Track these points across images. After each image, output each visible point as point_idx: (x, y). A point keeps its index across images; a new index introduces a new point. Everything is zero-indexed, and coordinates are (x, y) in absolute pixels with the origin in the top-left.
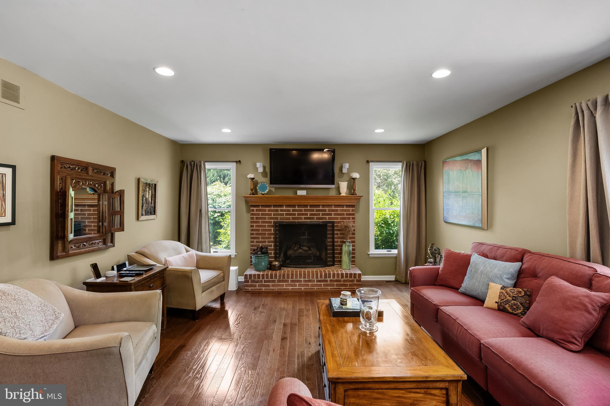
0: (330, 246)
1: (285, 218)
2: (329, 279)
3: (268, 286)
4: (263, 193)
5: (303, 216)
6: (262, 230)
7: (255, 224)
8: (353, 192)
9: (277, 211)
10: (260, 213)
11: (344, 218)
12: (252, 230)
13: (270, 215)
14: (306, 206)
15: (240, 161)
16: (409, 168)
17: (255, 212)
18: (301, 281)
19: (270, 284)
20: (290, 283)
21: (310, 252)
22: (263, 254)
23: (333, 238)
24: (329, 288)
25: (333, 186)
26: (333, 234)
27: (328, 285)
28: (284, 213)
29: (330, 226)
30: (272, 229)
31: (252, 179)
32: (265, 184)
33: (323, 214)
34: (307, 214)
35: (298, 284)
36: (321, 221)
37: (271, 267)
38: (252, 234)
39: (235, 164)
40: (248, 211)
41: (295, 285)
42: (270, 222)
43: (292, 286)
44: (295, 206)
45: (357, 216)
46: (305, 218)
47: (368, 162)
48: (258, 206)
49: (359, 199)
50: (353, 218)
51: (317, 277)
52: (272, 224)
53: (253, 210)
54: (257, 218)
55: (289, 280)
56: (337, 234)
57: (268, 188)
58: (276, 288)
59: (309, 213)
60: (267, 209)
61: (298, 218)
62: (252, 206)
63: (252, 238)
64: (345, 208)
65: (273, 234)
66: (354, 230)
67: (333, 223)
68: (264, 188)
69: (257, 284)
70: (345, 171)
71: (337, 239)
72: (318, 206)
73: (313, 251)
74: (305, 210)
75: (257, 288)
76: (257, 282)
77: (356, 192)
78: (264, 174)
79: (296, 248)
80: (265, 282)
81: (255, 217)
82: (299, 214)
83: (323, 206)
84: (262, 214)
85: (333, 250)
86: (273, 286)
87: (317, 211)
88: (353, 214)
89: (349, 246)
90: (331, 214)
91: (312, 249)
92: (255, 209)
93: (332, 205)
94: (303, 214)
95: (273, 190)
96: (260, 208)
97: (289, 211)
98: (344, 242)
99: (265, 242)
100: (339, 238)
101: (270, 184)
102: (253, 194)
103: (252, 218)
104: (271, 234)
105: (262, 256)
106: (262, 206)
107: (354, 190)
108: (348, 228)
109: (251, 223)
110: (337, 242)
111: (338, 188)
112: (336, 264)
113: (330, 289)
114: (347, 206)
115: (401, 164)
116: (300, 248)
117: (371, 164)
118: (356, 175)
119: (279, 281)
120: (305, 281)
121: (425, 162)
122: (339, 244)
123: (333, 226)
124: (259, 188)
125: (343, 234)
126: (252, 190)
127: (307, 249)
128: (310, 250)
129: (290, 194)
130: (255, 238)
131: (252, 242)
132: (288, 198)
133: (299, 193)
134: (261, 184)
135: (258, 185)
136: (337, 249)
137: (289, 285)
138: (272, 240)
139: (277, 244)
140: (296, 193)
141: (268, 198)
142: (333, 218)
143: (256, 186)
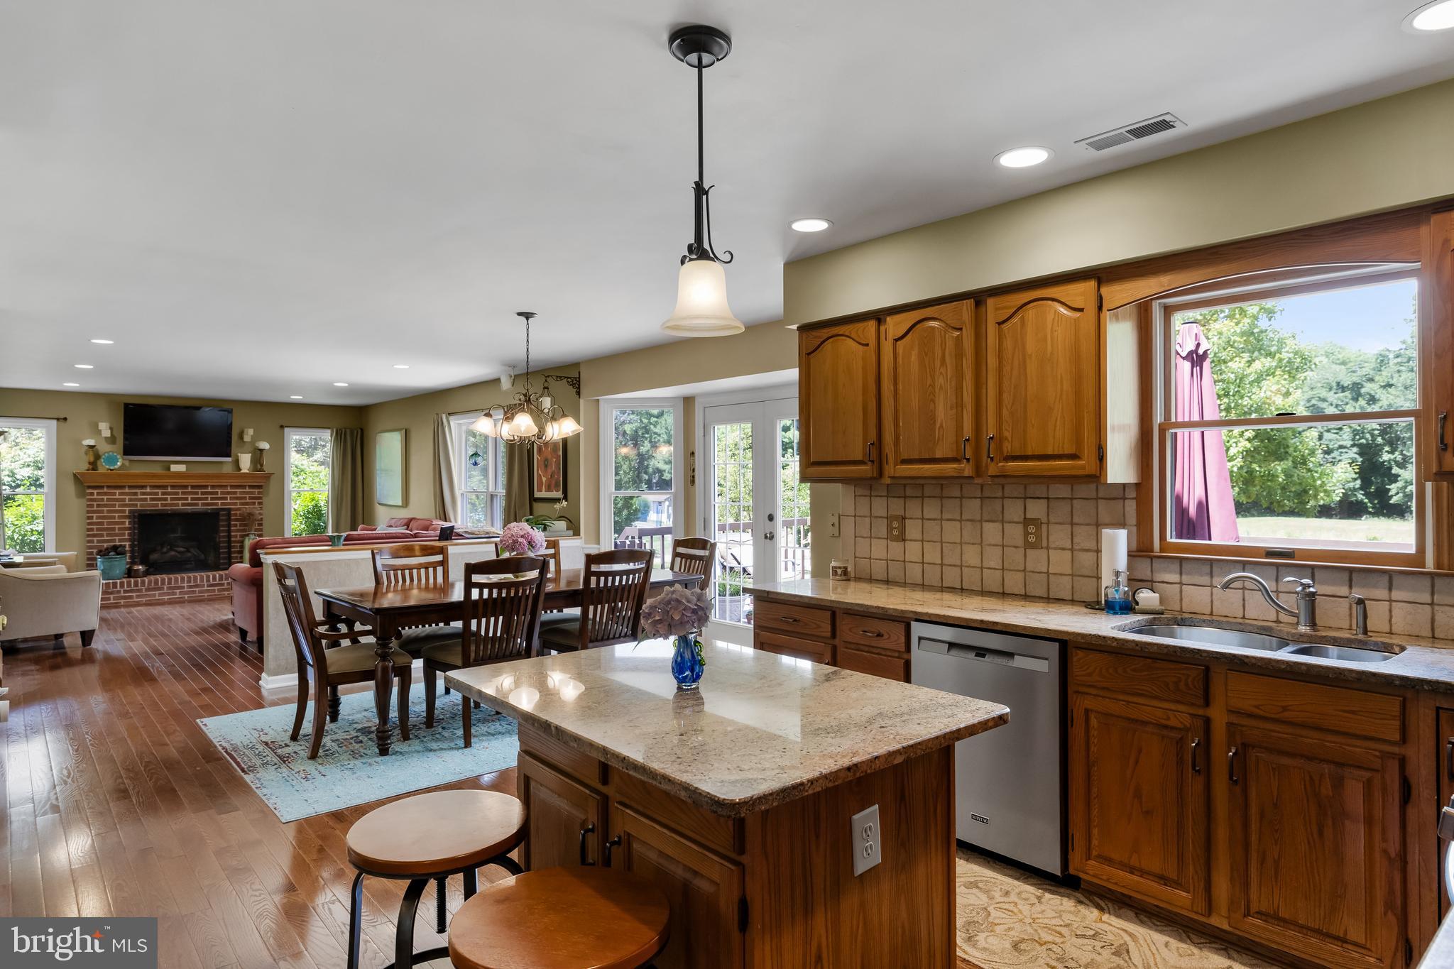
0: (224, 542)
1: (149, 505)
2: (226, 582)
3: (131, 597)
4: (112, 468)
5: (180, 502)
6: (108, 523)
7: (95, 515)
8: (259, 466)
9: (136, 494)
10: (105, 497)
11: (247, 504)
12: (89, 524)
13: (124, 500)
14: (186, 487)
15: (66, 419)
16: (340, 437)
17: (95, 497)
18: (183, 588)
19: (134, 594)
20: (165, 590)
21: (189, 555)
22: (118, 555)
23: (229, 531)
25: (229, 459)
26: (229, 526)
27: (224, 590)
28: (148, 497)
29: (223, 515)
30: (127, 521)
31: (92, 447)
32: (115, 454)
33: (212, 499)
34: (186, 499)
35: (178, 591)
36: (210, 507)
37: (130, 573)
38: (89, 530)
39: (54, 422)
40: (81, 495)
41: (175, 594)
42: (124, 511)
43: (169, 595)
44: (167, 486)
45: (265, 500)
46: (184, 505)
47: (282, 427)
48: (102, 487)
49: (269, 477)
50: (260, 503)
51: (208, 580)
52: (127, 514)
53: (92, 494)
54: (98, 506)
55: (163, 588)
56: (236, 525)
57: (120, 460)
58: (144, 599)
59: (190, 497)
60: (117, 491)
61: (171, 505)
62: (89, 487)
63: (88, 535)
64: (247, 490)
65: (129, 529)
66: (262, 519)
67: (229, 510)
68: (115, 461)
69: (112, 596)
70: (247, 438)
71: (234, 532)
72: (206, 487)
73: (194, 551)
74: (184, 493)
75: (112, 601)
76: (111, 593)
77: (265, 468)
78: (112, 440)
79: (165, 550)
80: (125, 592)
81: (95, 503)
82: (172, 499)
83: (213, 487)
84: (108, 500)
85: (229, 547)
86: (138, 596)
87: (202, 493)
88: (260, 498)
89: (253, 538)
90: (226, 499)
91: (192, 550)
92: (95, 491)
93: (226, 486)
94: (180, 499)
95: (127, 463)
96: (105, 490)
97: (157, 494)
98: (248, 535)
99: (114, 540)
100: (238, 531)
101: (124, 455)
102: (93, 469)
103: (88, 506)
104: (125, 529)
105: (116, 558)
106: (108, 487)
107: (262, 465)
108: (253, 515)
109: (88, 513)
110: (236, 536)
111: (237, 463)
114: (250, 487)
115: (329, 431)
116: (171, 549)
117: (286, 430)
118: (265, 445)
119: (148, 590)
120: (191, 587)
121: (362, 430)
122: (238, 539)
123: (229, 515)
124: (102, 460)
125: (245, 525)
126: (90, 463)
127: (182, 549)
128: (188, 551)
129: (157, 470)
130: (94, 536)
131: (89, 541)
132: (154, 476)
133: (174, 468)
134: (106, 454)
135: (103, 457)
136: (234, 547)
137: (164, 594)
138: (126, 537)
139: (136, 543)
140: (169, 469)
141: (120, 475)
142: (229, 504)
143: (97, 457)
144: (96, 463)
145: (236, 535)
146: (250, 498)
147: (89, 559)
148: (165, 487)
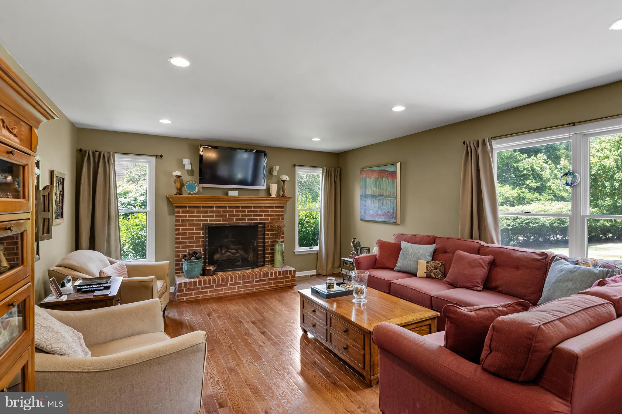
0: (261, 246)
1: (215, 220)
2: (267, 278)
3: (206, 292)
4: (192, 193)
5: (234, 218)
6: (189, 234)
7: (180, 228)
9: (207, 212)
10: (187, 214)
11: (274, 219)
12: (177, 234)
13: (199, 216)
14: (237, 207)
15: (161, 156)
16: (328, 174)
17: (181, 214)
18: (240, 283)
19: (208, 290)
20: (229, 286)
21: (238, 254)
22: (197, 259)
23: (264, 239)
24: (267, 286)
25: (264, 188)
26: (264, 235)
27: (266, 284)
28: (215, 214)
29: (261, 227)
30: (201, 232)
31: (179, 177)
33: (254, 216)
34: (238, 216)
35: (237, 286)
36: (252, 222)
37: (204, 273)
38: (177, 239)
39: (154, 159)
40: (172, 213)
41: (234, 288)
42: (199, 225)
43: (231, 289)
44: (226, 207)
45: (285, 217)
46: (237, 220)
47: (295, 165)
48: (185, 207)
49: (287, 200)
50: (282, 219)
51: (256, 278)
52: (201, 227)
53: (179, 212)
54: (183, 221)
55: (228, 284)
56: (268, 235)
57: (197, 187)
58: (215, 294)
59: (240, 214)
60: (195, 210)
61: (229, 220)
62: (177, 207)
63: (177, 243)
64: (275, 209)
65: (203, 238)
67: (265, 223)
68: (192, 188)
69: (193, 292)
70: (275, 173)
71: (267, 239)
72: (250, 207)
73: (241, 252)
74: (237, 212)
75: (193, 296)
76: (193, 290)
77: (286, 194)
78: (191, 172)
79: (224, 252)
80: (202, 288)
81: (181, 219)
82: (230, 216)
83: (254, 207)
84: (189, 216)
85: (264, 250)
86: (211, 292)
87: (248, 212)
88: (282, 215)
89: (282, 245)
90: (262, 215)
91: (239, 251)
92: (181, 210)
93: (262, 206)
94: (234, 216)
95: (201, 189)
96: (187, 209)
97: (220, 212)
98: (277, 242)
99: (193, 246)
100: (269, 238)
101: (199, 183)
102: (179, 194)
103: (176, 221)
104: (200, 238)
105: (195, 261)
106: (189, 207)
107: (283, 192)
108: (280, 228)
109: (176, 226)
112: (267, 264)
113: (269, 287)
114: (277, 207)
115: (321, 169)
116: (227, 251)
117: (297, 168)
118: (286, 178)
119: (218, 286)
120: (245, 283)
121: (340, 169)
122: (271, 244)
123: (264, 227)
124: (186, 187)
125: (275, 234)
126: (177, 189)
127: (234, 251)
128: (237, 252)
129: (220, 195)
130: (180, 243)
131: (177, 247)
132: (218, 199)
133: (231, 193)
134: (188, 183)
135: (186, 184)
136: (268, 250)
137: (228, 289)
138: (201, 244)
139: (207, 248)
140: (227, 194)
141: (197, 199)
142: (264, 219)
143: (182, 185)
144: (181, 189)
145: (268, 242)
146: (277, 215)
147: (177, 260)
148: (225, 207)
